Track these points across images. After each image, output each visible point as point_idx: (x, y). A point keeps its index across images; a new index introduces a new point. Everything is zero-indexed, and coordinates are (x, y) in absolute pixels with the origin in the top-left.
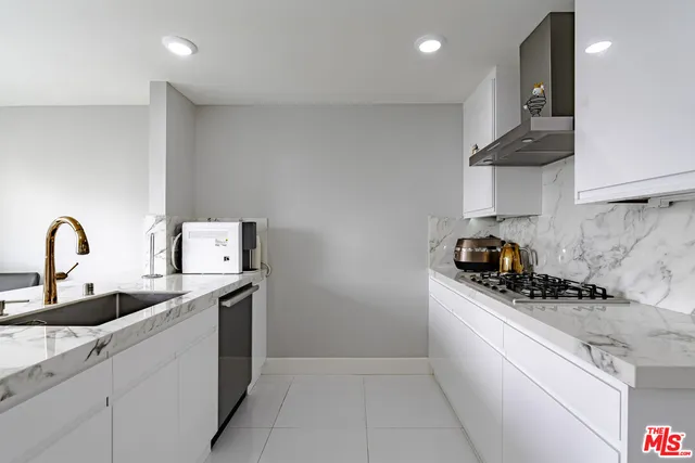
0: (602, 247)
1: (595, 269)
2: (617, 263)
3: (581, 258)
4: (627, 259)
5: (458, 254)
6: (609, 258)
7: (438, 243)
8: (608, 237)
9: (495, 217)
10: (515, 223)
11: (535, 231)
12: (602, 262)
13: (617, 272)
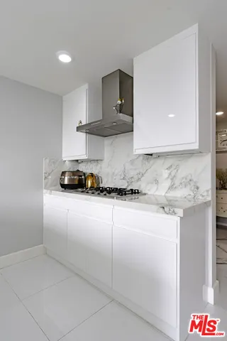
0: (133, 173)
1: (130, 183)
2: (139, 179)
3: (124, 179)
4: (143, 178)
5: (63, 180)
6: (136, 177)
7: (49, 174)
8: (135, 169)
9: (77, 161)
10: (89, 164)
11: (101, 168)
12: (133, 180)
13: (139, 183)
